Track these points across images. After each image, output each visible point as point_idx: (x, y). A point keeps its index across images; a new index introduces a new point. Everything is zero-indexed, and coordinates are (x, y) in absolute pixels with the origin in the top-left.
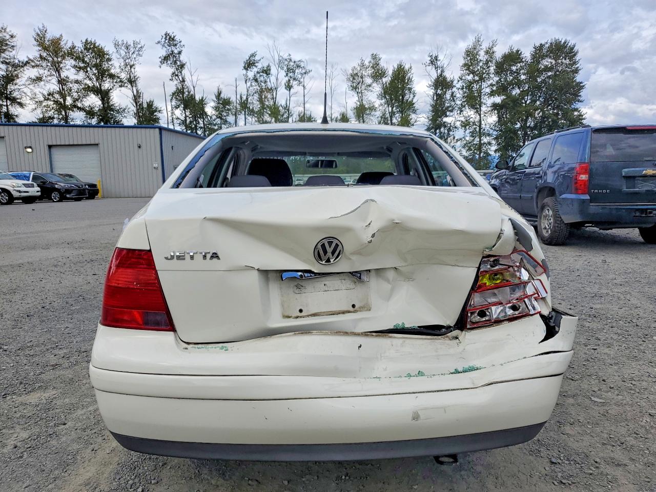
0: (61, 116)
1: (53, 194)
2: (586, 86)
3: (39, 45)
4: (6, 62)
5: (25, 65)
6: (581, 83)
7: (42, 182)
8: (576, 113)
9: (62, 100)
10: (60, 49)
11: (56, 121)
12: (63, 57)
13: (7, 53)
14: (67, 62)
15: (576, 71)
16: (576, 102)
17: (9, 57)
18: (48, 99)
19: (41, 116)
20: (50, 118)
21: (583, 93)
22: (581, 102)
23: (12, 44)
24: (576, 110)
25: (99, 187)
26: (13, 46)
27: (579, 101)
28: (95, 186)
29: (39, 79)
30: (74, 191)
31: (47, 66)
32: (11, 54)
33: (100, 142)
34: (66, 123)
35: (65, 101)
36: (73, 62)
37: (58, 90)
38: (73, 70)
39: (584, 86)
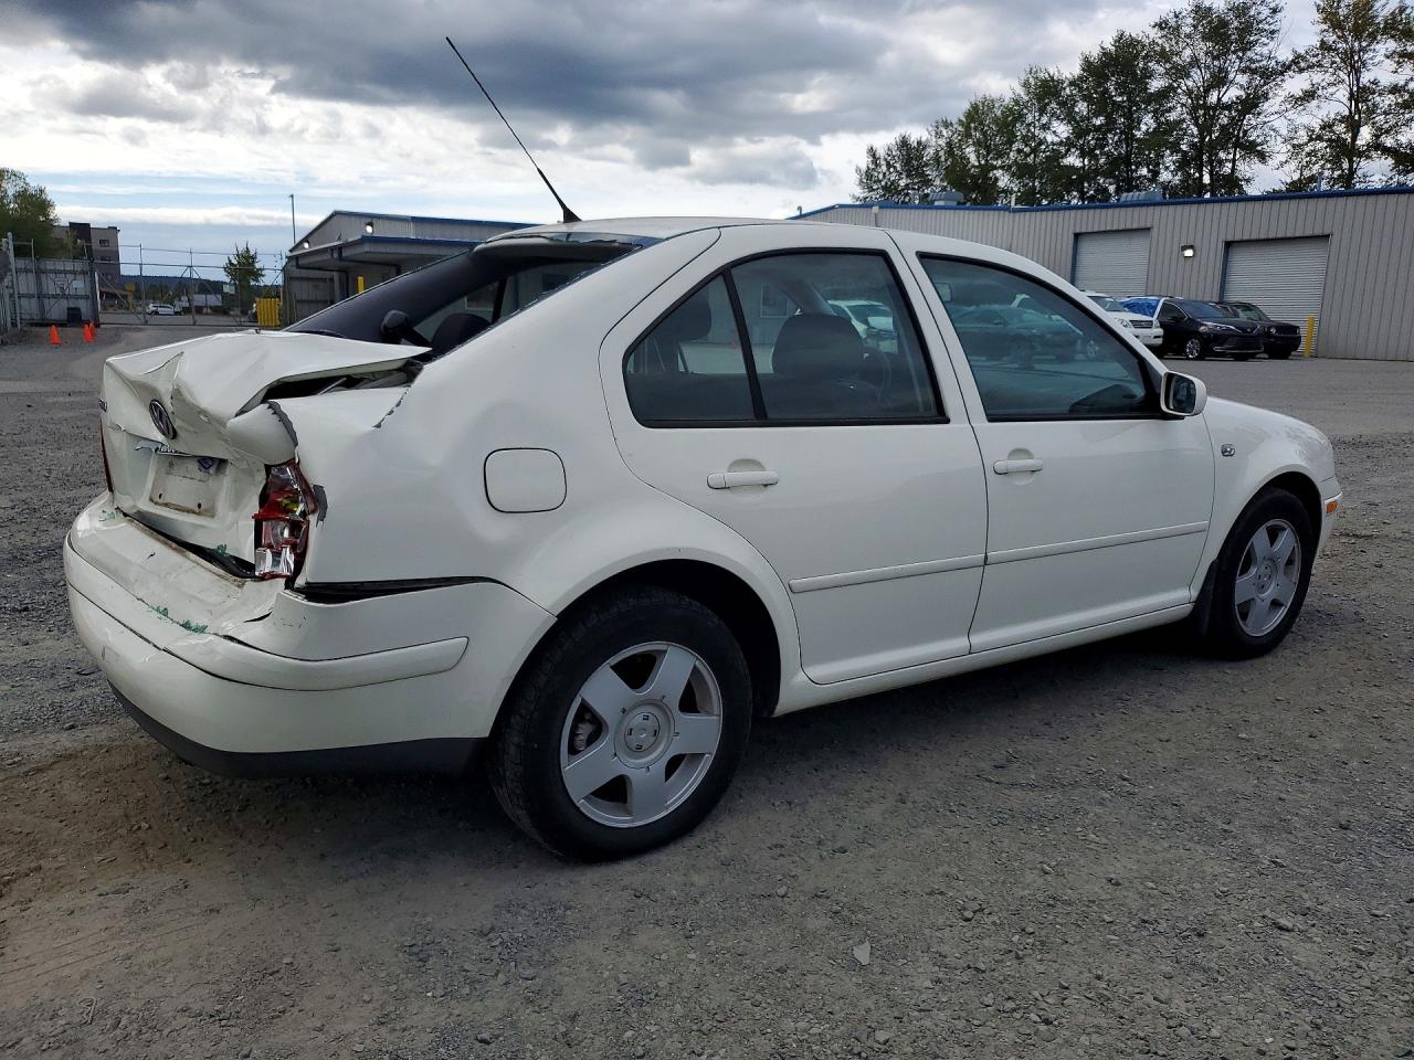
0: (1340, 172)
1: (1189, 344)
3: (1325, 21)
4: (1250, 69)
5: (1289, 68)
7: (1174, 318)
9: (1348, 137)
10: (1370, 20)
11: (1324, 186)
12: (1373, 37)
13: (1258, 49)
14: (1378, 47)
17: (1258, 58)
18: (1319, 138)
19: (1296, 176)
20: (1312, 179)
23: (1272, 27)
25: (1303, 332)
26: (1273, 32)
28: (1293, 329)
29: (1309, 95)
30: (1230, 339)
31: (1334, 62)
32: (1265, 51)
33: (1335, 231)
34: (1347, 187)
35: (1354, 138)
36: (1392, 45)
37: (1347, 113)
38: (1390, 65)
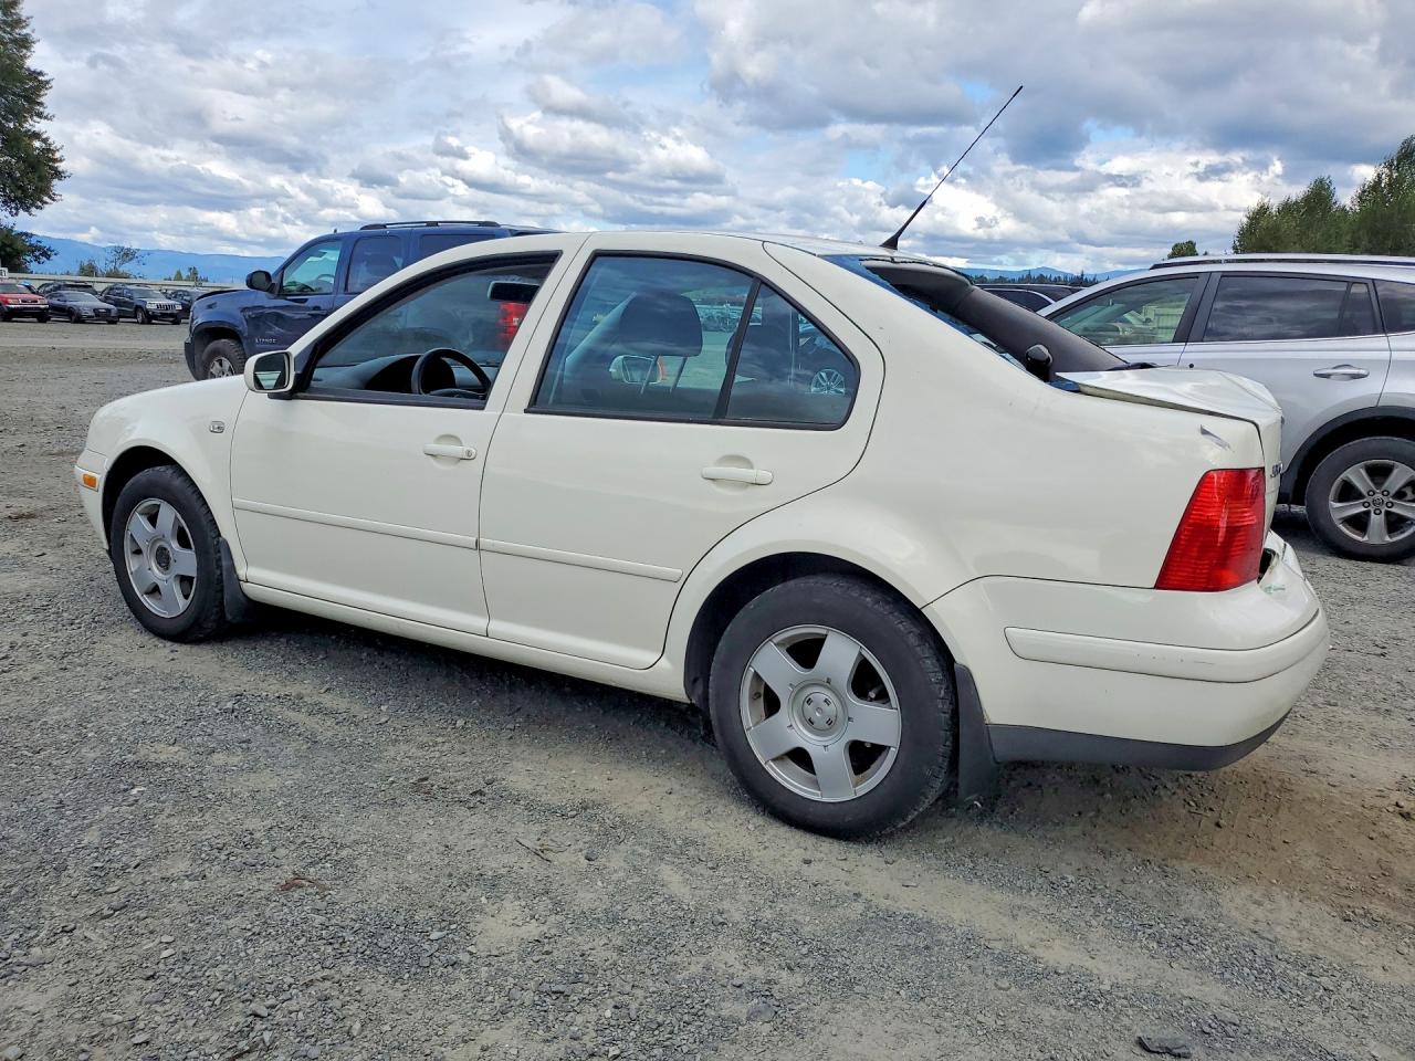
2: (52, 83)
6: (41, 73)
8: (37, 144)
15: (25, 43)
16: (35, 118)
21: (47, 98)
22: (46, 118)
24: (37, 136)
27: (40, 115)
39: (47, 82)
